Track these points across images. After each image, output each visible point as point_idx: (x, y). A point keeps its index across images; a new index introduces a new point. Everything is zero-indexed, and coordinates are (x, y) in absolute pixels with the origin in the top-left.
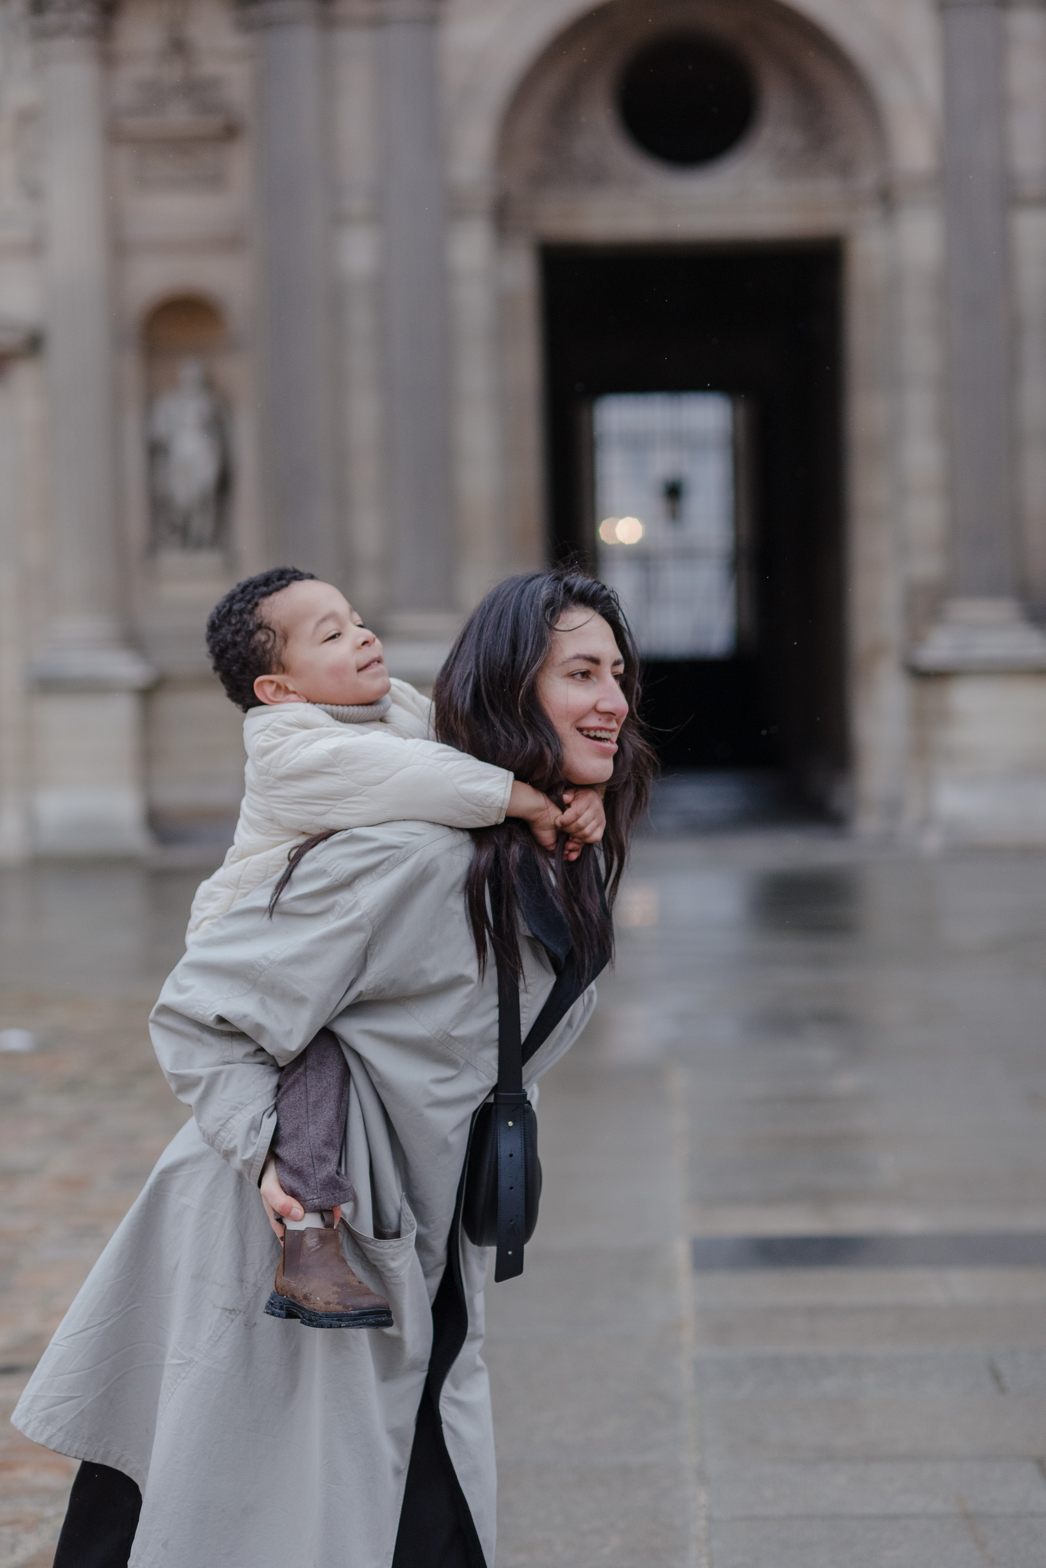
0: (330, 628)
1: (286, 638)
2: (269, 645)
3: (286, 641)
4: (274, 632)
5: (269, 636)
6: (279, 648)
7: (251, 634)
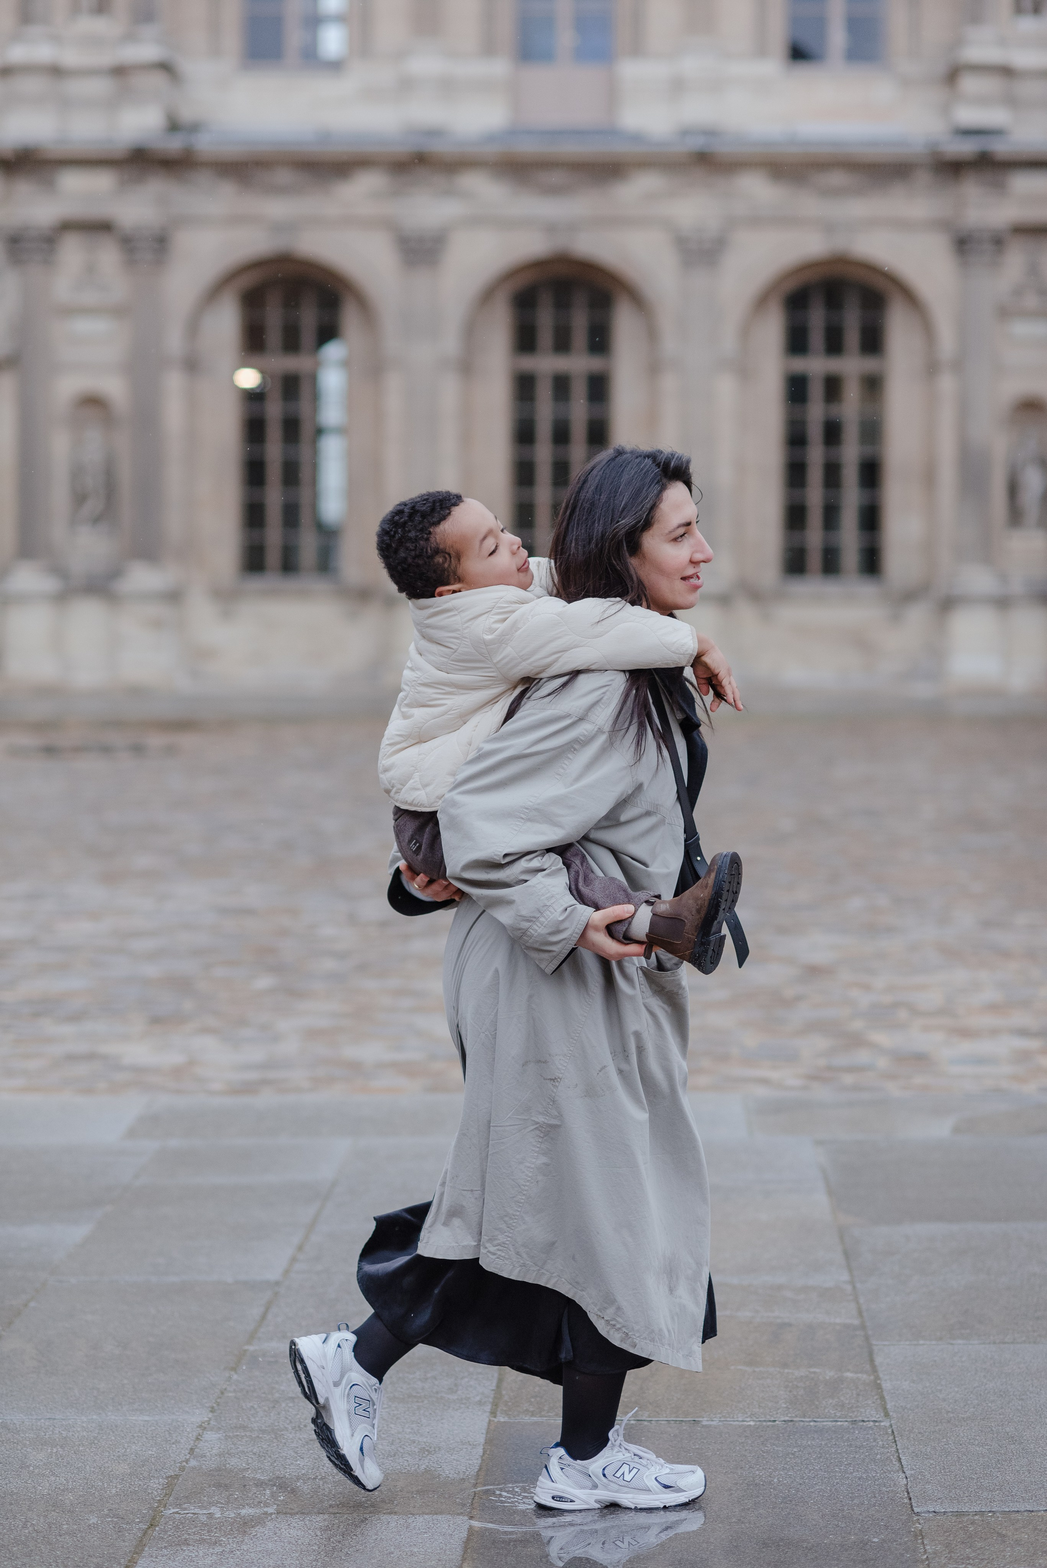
0: (490, 544)
1: (459, 557)
2: (446, 565)
3: (459, 560)
4: (449, 554)
5: (446, 559)
6: (454, 566)
7: (431, 557)
